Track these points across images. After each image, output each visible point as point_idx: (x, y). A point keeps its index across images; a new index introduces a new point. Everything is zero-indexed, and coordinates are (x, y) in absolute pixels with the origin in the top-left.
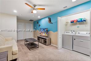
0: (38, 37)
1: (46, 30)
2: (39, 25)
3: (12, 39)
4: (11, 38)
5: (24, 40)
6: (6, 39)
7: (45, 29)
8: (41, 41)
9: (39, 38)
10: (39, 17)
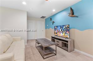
0: (53, 37)
1: (65, 27)
2: (53, 22)
3: (21, 39)
4: (20, 37)
5: (34, 40)
6: (14, 39)
7: (63, 26)
8: (58, 43)
9: (53, 39)
10: (54, 10)
